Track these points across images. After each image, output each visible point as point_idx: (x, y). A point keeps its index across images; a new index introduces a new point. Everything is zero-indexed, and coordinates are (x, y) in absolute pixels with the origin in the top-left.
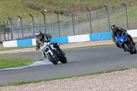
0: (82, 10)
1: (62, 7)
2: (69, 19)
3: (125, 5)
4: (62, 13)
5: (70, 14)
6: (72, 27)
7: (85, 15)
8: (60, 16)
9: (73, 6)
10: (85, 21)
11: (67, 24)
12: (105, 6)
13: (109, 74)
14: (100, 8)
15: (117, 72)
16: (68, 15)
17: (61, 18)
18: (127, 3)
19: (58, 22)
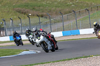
0: (56, 14)
1: (43, 12)
2: (48, 20)
3: (88, 10)
4: (42, 16)
6: (49, 26)
7: (59, 17)
8: (41, 18)
9: (50, 11)
10: (59, 22)
11: (46, 24)
12: (73, 11)
13: (77, 60)
14: (70, 12)
15: (82, 59)
16: (46, 18)
18: (90, 9)
19: (39, 23)
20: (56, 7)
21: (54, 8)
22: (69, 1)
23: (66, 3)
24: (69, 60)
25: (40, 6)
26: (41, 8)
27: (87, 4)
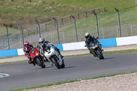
0: (31, 22)
1: (12, 20)
2: (19, 32)
3: (74, 18)
4: (11, 26)
5: (19, 27)
6: (21, 39)
7: (34, 27)
8: (9, 29)
9: (22, 19)
10: (34, 34)
11: (17, 37)
12: (54, 18)
13: (59, 86)
14: (49, 20)
15: (67, 84)
16: (17, 28)
17: (11, 30)
18: (76, 15)
19: (7, 35)
20: (30, 12)
21: (28, 14)
22: (48, 5)
23: (44, 8)
24: (49, 85)
25: (7, 12)
26: (9, 14)
27: (73, 8)
